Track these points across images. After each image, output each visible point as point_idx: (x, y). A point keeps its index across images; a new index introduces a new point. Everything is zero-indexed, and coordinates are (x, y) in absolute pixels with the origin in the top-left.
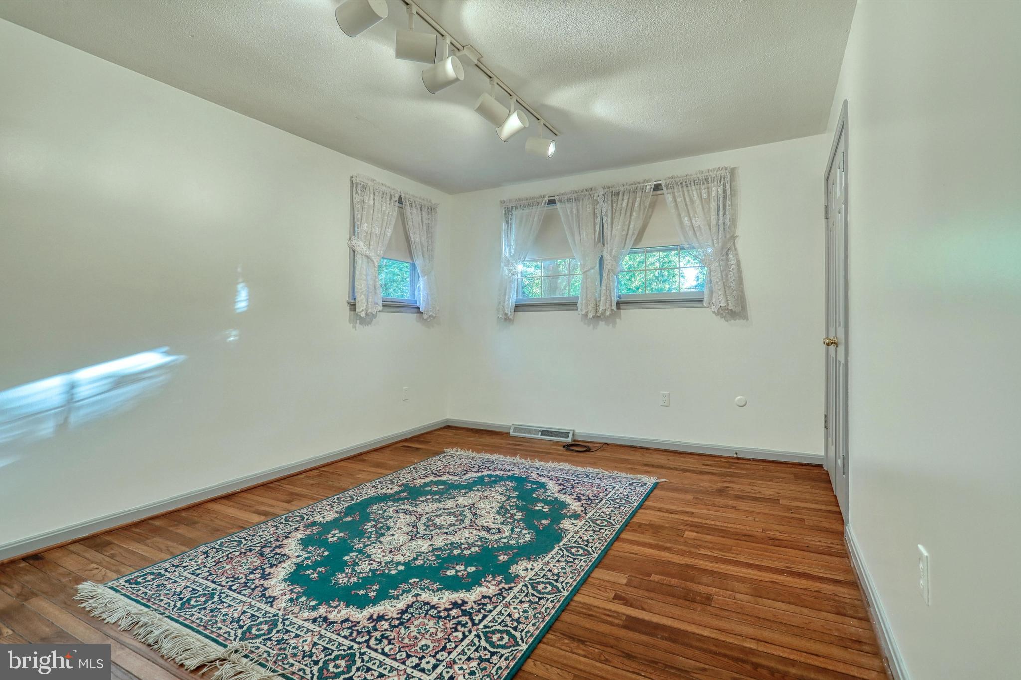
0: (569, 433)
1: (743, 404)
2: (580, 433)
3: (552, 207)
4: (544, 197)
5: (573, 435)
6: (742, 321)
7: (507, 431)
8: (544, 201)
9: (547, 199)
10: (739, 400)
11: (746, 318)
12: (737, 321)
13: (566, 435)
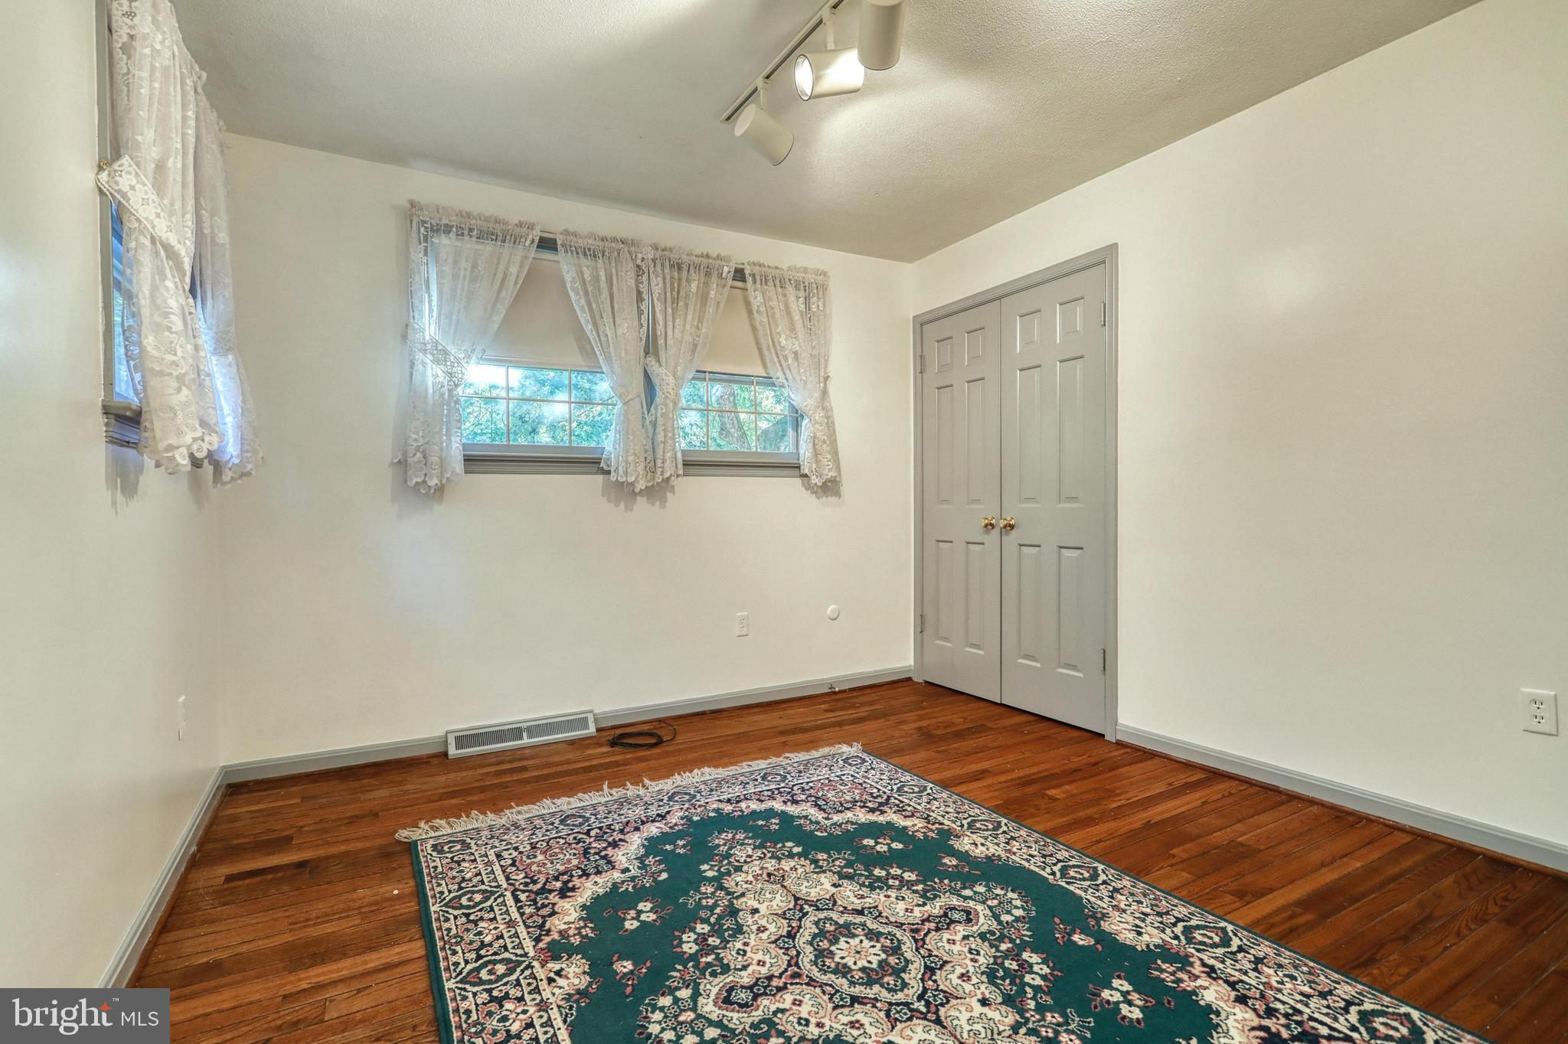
0: (586, 719)
1: (835, 616)
2: (604, 713)
3: (547, 255)
4: (531, 227)
5: (596, 720)
6: (834, 498)
7: (441, 750)
8: (530, 237)
9: (536, 234)
10: (832, 611)
11: (838, 494)
12: (830, 498)
13: (583, 723)
